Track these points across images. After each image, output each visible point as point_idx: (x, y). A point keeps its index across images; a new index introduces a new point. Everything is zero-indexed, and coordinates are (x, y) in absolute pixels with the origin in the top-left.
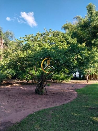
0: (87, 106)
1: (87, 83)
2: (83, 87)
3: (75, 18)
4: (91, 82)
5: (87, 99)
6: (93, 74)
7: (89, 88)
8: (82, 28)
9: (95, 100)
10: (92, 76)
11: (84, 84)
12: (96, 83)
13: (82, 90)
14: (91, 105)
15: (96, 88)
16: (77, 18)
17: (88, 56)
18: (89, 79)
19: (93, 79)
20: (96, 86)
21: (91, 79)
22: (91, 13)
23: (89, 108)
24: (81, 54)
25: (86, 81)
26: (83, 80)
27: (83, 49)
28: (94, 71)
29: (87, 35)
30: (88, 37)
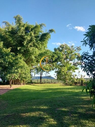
0: (5, 115)
1: (10, 88)
2: (5, 93)
3: (4, 22)
4: (14, 87)
5: (6, 106)
6: (17, 78)
7: (11, 93)
8: (11, 34)
9: (14, 105)
10: (16, 81)
11: (7, 89)
12: (18, 88)
13: (3, 96)
14: (8, 112)
15: (17, 92)
16: (6, 23)
17: (12, 62)
18: (12, 83)
19: (16, 83)
20: (18, 90)
21: (14, 84)
22: (20, 24)
23: (6, 116)
24: (4, 59)
25: (9, 85)
26: (7, 84)
27: (7, 55)
28: (17, 76)
29: (15, 42)
30: (15, 44)
